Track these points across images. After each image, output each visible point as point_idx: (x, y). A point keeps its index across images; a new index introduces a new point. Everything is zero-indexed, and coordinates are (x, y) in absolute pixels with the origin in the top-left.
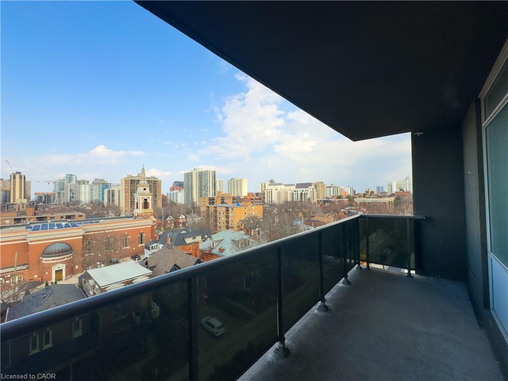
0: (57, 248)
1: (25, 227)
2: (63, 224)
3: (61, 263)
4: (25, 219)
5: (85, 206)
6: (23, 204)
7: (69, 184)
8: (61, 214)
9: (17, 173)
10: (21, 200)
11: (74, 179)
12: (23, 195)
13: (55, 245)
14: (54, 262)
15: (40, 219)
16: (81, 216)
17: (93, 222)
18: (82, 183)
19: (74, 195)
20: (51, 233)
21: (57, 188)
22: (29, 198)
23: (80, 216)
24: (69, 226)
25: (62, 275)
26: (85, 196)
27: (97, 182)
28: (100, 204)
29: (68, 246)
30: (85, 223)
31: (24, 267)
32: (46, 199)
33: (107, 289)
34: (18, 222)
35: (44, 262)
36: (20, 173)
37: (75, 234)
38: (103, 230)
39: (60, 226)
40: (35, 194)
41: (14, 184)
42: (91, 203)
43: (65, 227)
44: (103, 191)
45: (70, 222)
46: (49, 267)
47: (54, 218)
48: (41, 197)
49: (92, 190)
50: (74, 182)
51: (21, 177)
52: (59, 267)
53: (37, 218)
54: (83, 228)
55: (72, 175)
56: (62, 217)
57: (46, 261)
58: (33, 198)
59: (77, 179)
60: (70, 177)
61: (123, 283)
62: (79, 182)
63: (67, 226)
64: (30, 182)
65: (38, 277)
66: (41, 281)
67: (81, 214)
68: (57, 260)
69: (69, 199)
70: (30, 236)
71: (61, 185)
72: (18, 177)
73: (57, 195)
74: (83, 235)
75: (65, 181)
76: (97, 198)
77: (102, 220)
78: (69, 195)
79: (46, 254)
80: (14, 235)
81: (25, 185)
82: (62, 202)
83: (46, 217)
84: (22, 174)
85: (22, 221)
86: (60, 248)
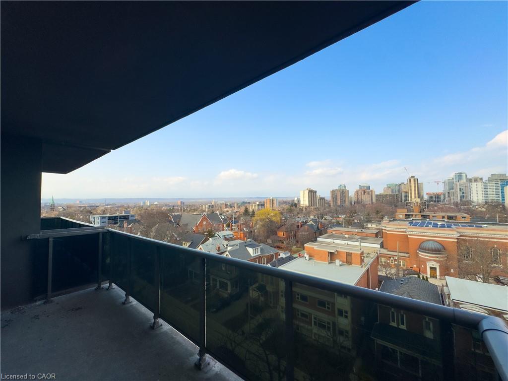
0: (430, 246)
1: (408, 222)
2: (439, 223)
3: (434, 261)
4: (412, 215)
5: (477, 207)
6: (417, 202)
7: (458, 183)
8: (443, 214)
9: (412, 177)
10: (415, 199)
11: (464, 177)
12: (417, 195)
13: (428, 242)
14: (427, 258)
15: (424, 217)
16: (465, 218)
17: (473, 226)
18: (473, 180)
19: (465, 195)
20: (425, 231)
21: (447, 188)
22: (423, 198)
23: (463, 218)
24: (445, 227)
25: (436, 273)
26: (477, 196)
27: (493, 179)
28: (499, 205)
29: (441, 247)
30: (462, 226)
31: (407, 255)
32: (436, 199)
33: (461, 306)
34: (408, 218)
35: (420, 255)
36: (413, 177)
37: (450, 235)
38: (476, 237)
39: (435, 225)
40: (427, 194)
41: (411, 187)
42: (486, 203)
43: (440, 227)
44: (502, 188)
45: (447, 222)
46: (424, 262)
47: (436, 216)
48: (431, 197)
49: (486, 188)
50: (464, 180)
51: (415, 179)
52: (433, 265)
53: (422, 215)
54: (458, 230)
55: (461, 173)
56: (443, 217)
57: (422, 255)
58: (426, 197)
59: (468, 177)
60: (459, 176)
61: (486, 309)
62: (470, 181)
63: (443, 226)
64: (422, 183)
65: (417, 267)
66: (418, 271)
67: (465, 215)
68: (430, 257)
69: (459, 198)
70: (409, 230)
71: (450, 184)
72: (412, 180)
73: (447, 196)
74: (457, 239)
75: (455, 180)
76: (494, 197)
77: (485, 225)
78: (459, 194)
79: (421, 249)
80: (399, 227)
81: (418, 186)
82: (452, 202)
83: (429, 216)
84: (415, 177)
85: (411, 216)
86: (433, 246)
